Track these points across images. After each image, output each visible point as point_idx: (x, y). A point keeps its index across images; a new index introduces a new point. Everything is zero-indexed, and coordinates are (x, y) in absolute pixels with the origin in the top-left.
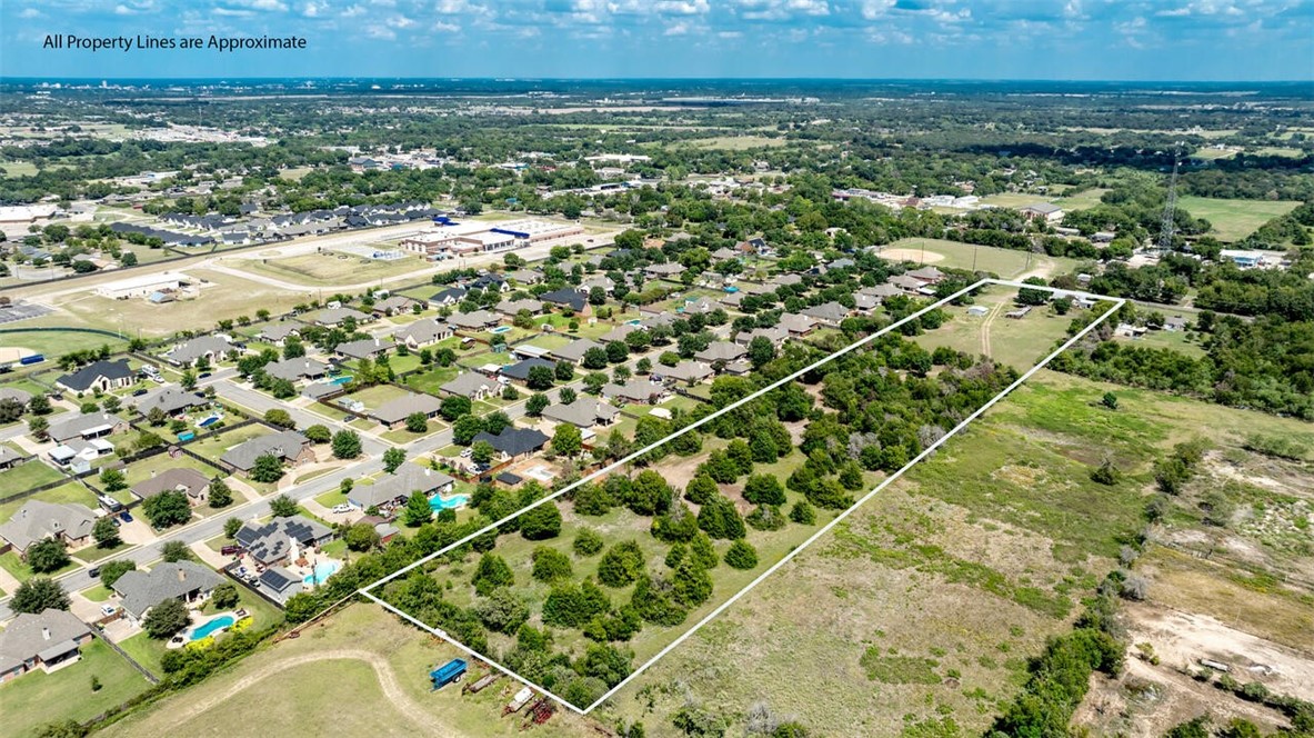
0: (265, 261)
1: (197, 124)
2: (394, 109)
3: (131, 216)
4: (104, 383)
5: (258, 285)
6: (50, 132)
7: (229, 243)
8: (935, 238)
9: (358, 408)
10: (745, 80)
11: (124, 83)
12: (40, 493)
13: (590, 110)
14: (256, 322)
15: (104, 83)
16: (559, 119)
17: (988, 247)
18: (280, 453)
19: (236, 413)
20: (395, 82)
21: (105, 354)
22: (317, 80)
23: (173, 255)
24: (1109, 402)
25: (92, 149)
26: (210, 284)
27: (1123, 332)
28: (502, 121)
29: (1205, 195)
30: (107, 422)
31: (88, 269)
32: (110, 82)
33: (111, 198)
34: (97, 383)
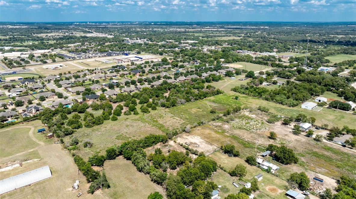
0: (82, 62)
1: (100, 33)
2: (151, 29)
3: (64, 52)
4: (28, 83)
5: (76, 67)
6: (67, 34)
7: (78, 58)
8: (247, 62)
9: (70, 90)
10: (253, 22)
11: (92, 22)
12: (2, 100)
13: (200, 30)
14: (68, 74)
15: (88, 23)
16: (189, 32)
17: (259, 65)
18: (46, 96)
19: (47, 89)
20: (158, 22)
21: (33, 78)
22: (139, 22)
23: (65, 60)
24: (237, 98)
25: (72, 38)
26: (67, 66)
27: (264, 84)
28: (174, 32)
29: (347, 54)
30: (22, 89)
31: (46, 63)
32: (90, 22)
33: (64, 49)
34: (26, 83)
